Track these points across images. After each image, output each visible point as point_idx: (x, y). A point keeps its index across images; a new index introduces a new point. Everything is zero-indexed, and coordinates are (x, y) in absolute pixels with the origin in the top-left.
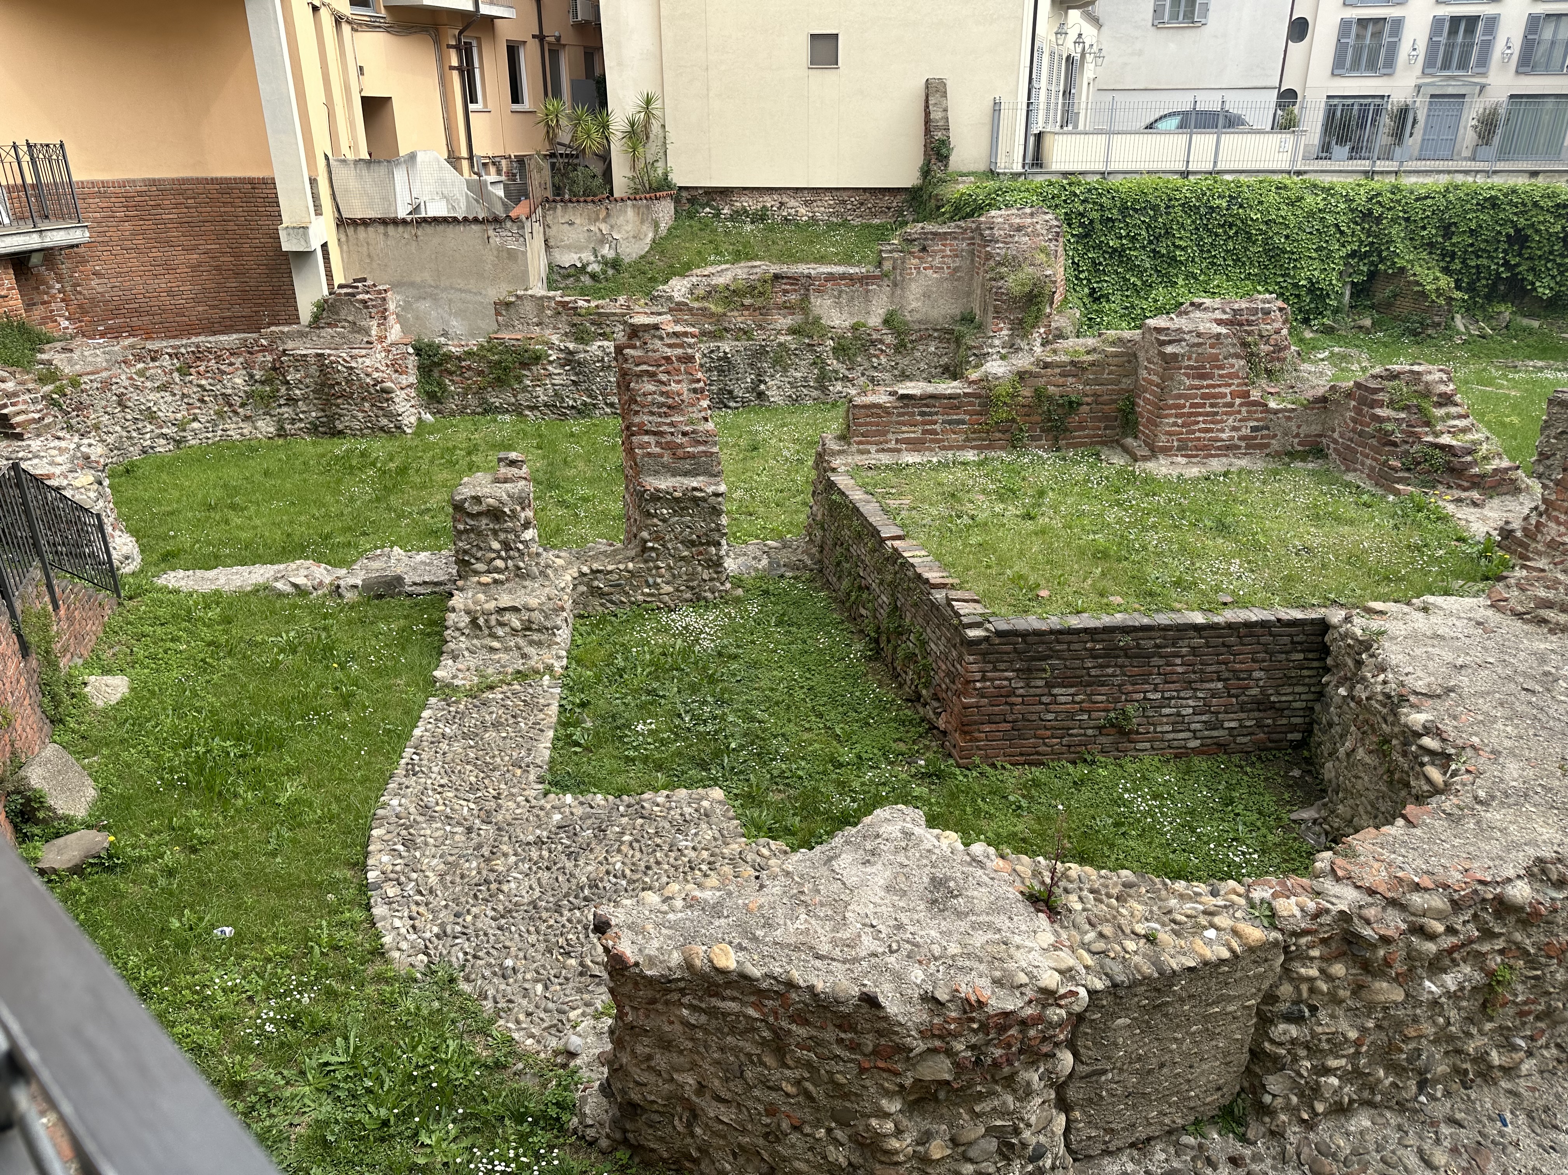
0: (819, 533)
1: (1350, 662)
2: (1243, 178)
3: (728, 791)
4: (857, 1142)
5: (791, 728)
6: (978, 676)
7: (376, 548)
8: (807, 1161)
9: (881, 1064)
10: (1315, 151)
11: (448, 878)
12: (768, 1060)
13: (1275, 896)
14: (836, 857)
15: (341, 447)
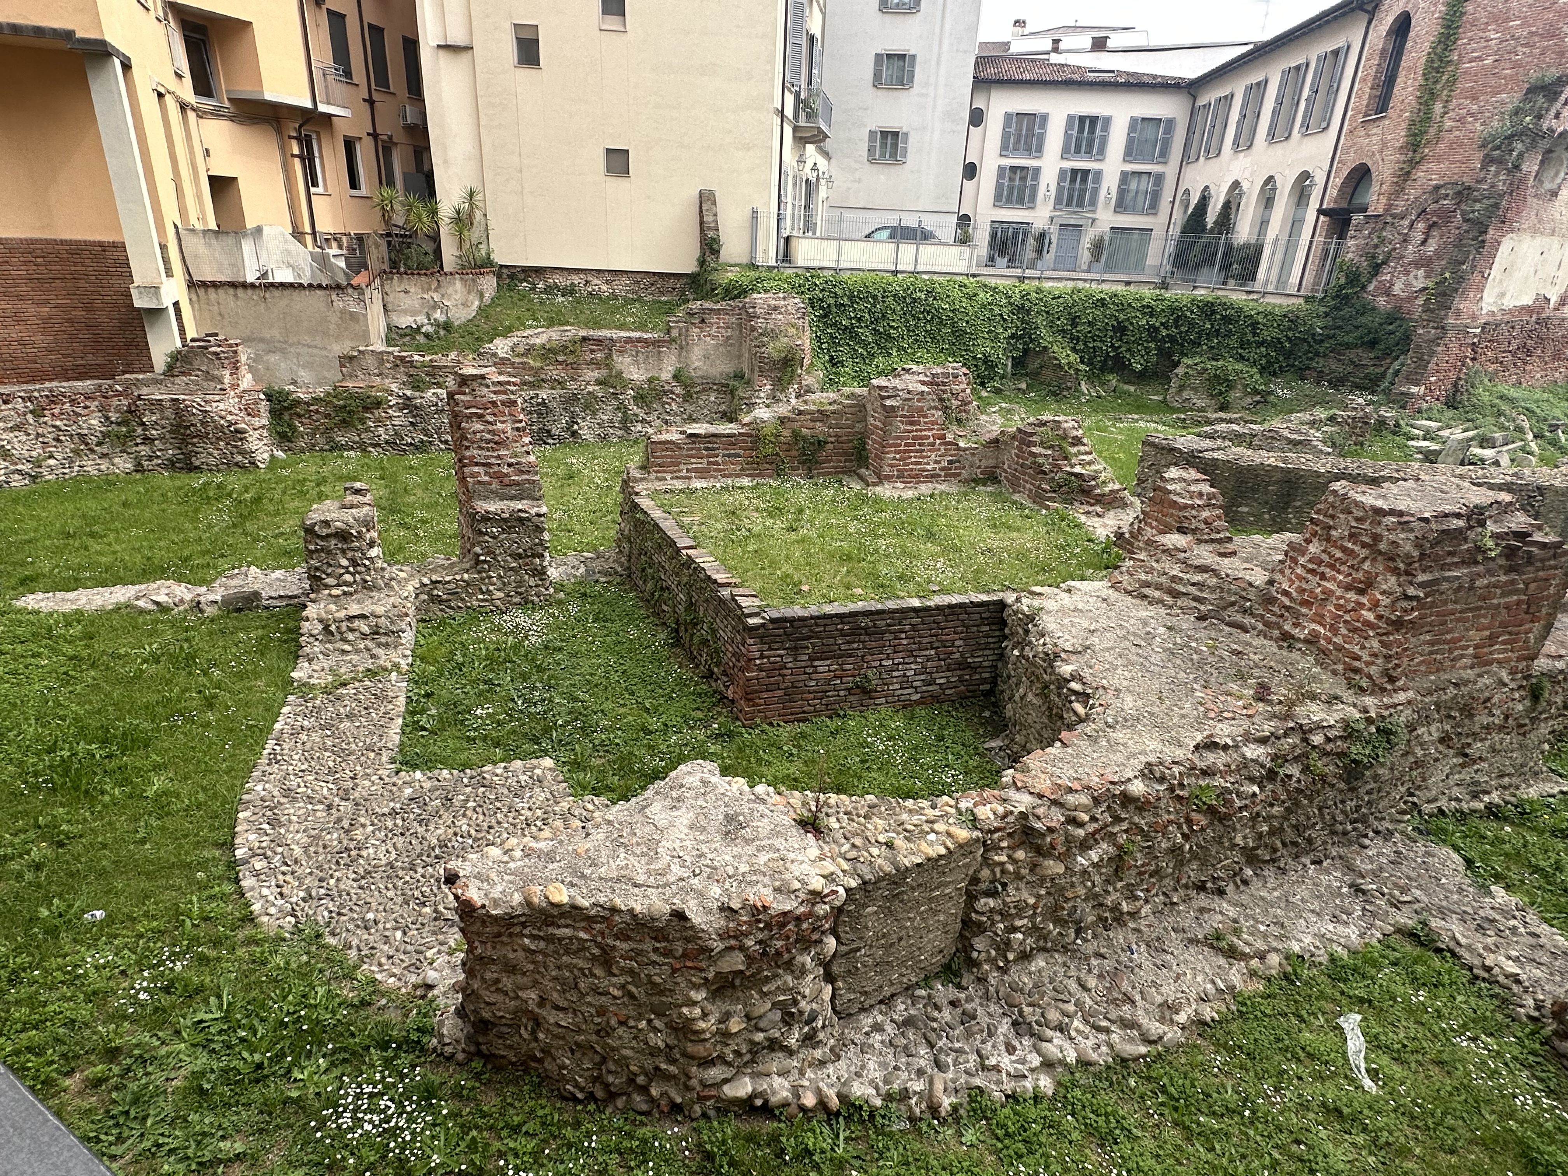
0: (626, 546)
1: (1021, 631)
2: (935, 278)
3: (556, 759)
4: (672, 1028)
5: (606, 706)
6: (758, 654)
7: (234, 568)
8: (633, 1048)
9: (689, 964)
10: (984, 259)
11: (312, 849)
12: (598, 971)
13: (975, 805)
14: (649, 805)
15: (198, 481)
